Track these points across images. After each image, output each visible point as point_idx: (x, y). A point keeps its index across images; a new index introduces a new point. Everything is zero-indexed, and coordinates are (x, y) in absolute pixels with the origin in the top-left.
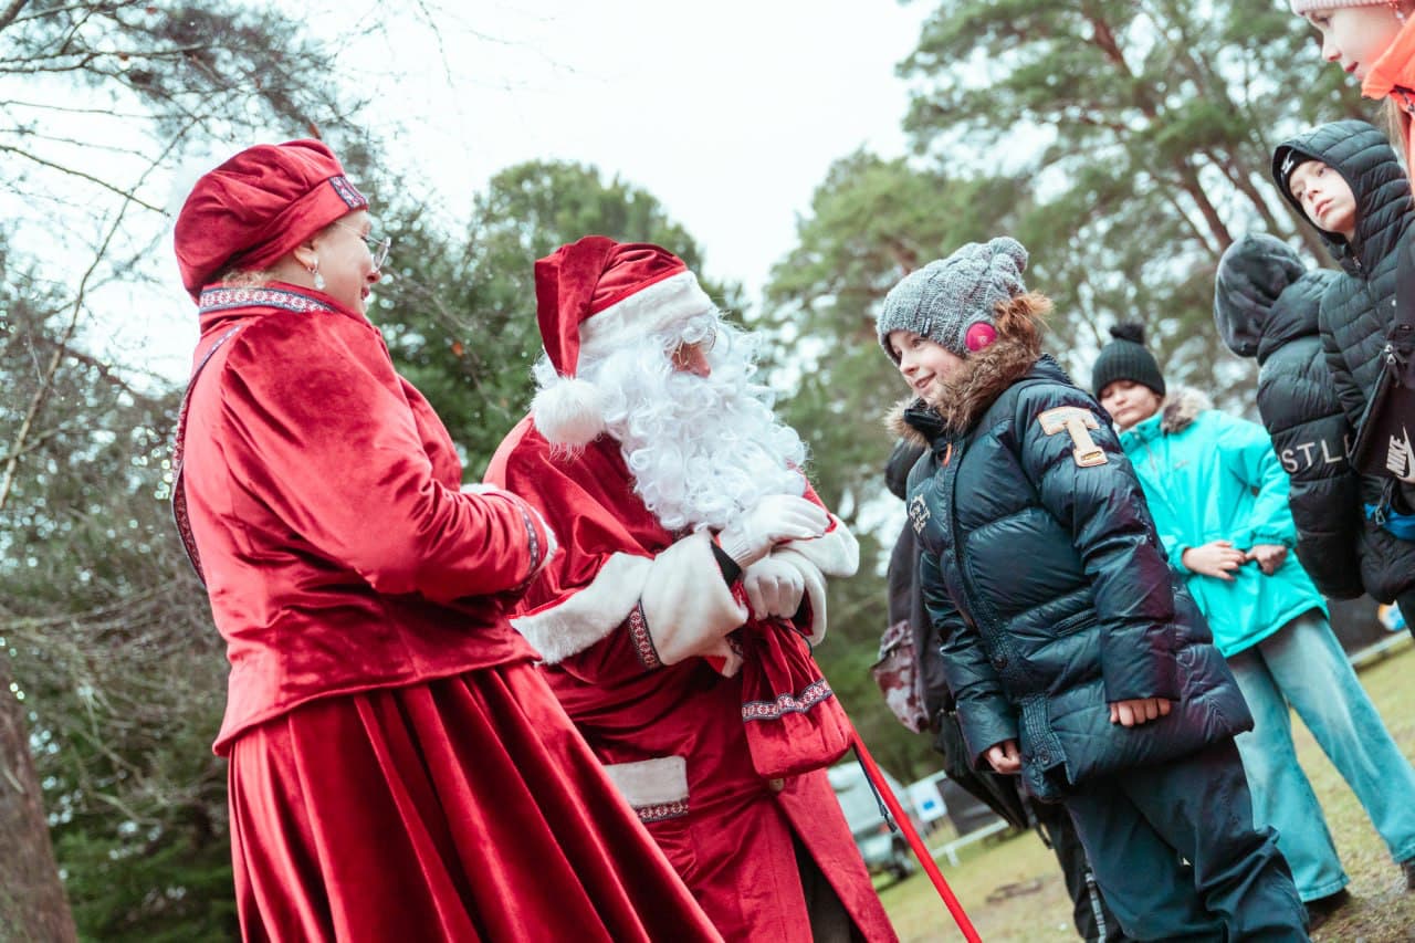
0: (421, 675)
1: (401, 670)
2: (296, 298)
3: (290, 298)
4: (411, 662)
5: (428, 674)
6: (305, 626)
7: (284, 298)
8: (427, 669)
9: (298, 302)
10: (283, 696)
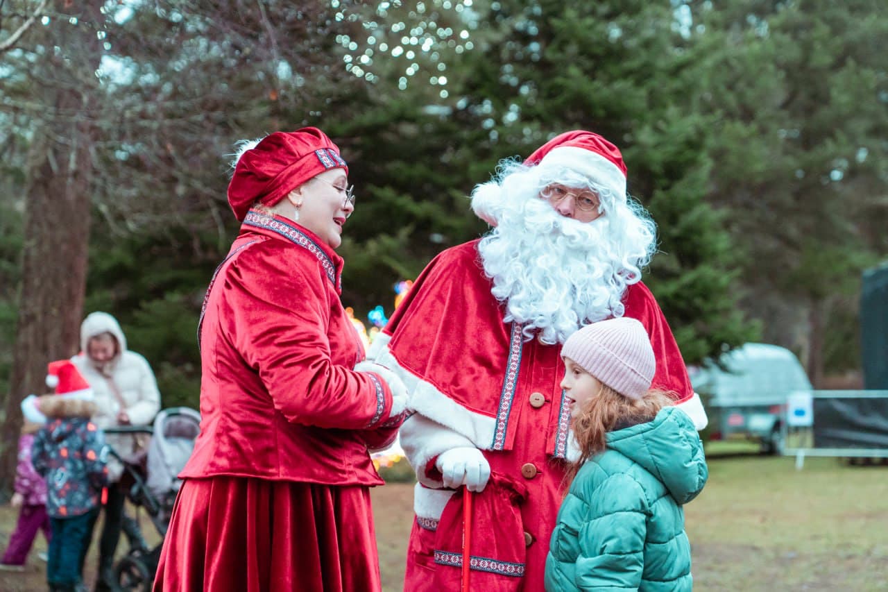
0: (281, 477)
1: (271, 471)
2: (294, 231)
3: (290, 230)
4: (279, 468)
5: (285, 477)
6: (232, 430)
7: (287, 229)
8: (286, 474)
9: (294, 234)
10: (208, 468)
